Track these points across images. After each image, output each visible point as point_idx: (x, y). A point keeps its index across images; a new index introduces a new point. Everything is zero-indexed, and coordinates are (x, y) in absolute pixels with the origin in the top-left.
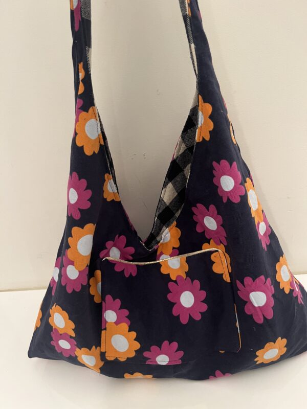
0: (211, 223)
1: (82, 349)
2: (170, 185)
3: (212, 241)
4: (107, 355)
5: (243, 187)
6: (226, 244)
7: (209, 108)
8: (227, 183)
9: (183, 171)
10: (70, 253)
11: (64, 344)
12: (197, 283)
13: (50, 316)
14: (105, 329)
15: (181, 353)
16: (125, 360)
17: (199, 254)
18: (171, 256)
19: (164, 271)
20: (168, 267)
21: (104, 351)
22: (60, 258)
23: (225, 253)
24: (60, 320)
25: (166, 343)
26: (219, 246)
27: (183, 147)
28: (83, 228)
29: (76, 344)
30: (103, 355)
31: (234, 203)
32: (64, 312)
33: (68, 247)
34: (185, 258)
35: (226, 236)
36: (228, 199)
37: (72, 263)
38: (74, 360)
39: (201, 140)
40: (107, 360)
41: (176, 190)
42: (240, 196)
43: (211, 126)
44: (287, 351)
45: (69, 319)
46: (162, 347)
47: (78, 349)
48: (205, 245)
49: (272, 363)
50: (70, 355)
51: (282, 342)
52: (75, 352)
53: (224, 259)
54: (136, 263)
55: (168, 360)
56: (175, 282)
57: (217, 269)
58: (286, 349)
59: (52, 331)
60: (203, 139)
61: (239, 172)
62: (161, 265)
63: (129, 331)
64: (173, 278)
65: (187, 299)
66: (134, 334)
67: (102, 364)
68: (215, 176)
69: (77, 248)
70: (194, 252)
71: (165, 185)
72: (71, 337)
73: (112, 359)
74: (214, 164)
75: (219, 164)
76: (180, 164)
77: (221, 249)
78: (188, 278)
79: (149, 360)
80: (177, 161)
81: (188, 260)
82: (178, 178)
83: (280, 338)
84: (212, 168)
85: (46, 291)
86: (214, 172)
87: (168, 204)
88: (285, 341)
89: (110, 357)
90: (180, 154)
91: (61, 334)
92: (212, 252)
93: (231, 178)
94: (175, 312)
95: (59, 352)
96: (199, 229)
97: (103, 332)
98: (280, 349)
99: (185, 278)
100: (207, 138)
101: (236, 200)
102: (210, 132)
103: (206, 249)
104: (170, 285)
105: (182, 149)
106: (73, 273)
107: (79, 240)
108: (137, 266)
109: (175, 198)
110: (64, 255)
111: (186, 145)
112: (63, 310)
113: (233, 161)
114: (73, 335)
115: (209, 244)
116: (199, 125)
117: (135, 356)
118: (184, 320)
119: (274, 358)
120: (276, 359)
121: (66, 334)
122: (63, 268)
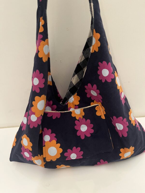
0: (94, 93)
1: (35, 157)
2: (76, 76)
3: (95, 101)
4: (46, 159)
5: (113, 75)
6: (102, 102)
7: (98, 35)
8: (105, 73)
9: (83, 69)
10: (33, 109)
11: (27, 155)
12: (89, 121)
13: (21, 139)
14: (45, 146)
15: (82, 152)
16: (56, 160)
17: (89, 107)
18: (75, 108)
19: (73, 115)
20: (75, 114)
21: (45, 157)
22: (27, 112)
23: (102, 106)
24: (26, 142)
25: (74, 148)
26: (98, 103)
27: (83, 58)
28: (40, 97)
29: (32, 155)
30: (44, 159)
31: (108, 82)
32: (28, 138)
33: (32, 106)
34: (83, 109)
35: (102, 99)
36: (106, 81)
37: (34, 114)
38: (32, 162)
39: (93, 51)
40: (47, 161)
41: (79, 78)
42: (111, 79)
43: (99, 44)
44: (134, 153)
45: (30, 141)
46: (73, 150)
47: (33, 158)
48: (92, 103)
49: (127, 158)
50: (30, 160)
51: (132, 148)
52: (32, 159)
53: (101, 108)
54: (60, 112)
55: (76, 156)
56: (78, 120)
57: (98, 114)
58: (134, 151)
59: (22, 147)
60: (95, 51)
61: (112, 68)
62: (72, 113)
63: (57, 143)
64: (77, 118)
65: (84, 128)
66: (59, 145)
67: (44, 163)
68: (99, 70)
69: (37, 106)
70: (87, 106)
71: (74, 75)
72: (30, 151)
73: (49, 161)
74: (100, 63)
75: (102, 63)
76: (81, 66)
77: (99, 104)
78: (84, 119)
79: (67, 158)
80: (80, 64)
81: (84, 110)
82: (80, 73)
83: (131, 147)
84: (98, 66)
85: (19, 127)
86: (99, 68)
87: (75, 85)
88: (133, 148)
89: (48, 160)
90: (82, 61)
91: (26, 149)
92: (95, 106)
93: (107, 70)
94: (78, 134)
95: (24, 158)
96: (88, 96)
97: (44, 148)
98: (131, 152)
99: (82, 119)
100: (97, 51)
101: (109, 81)
102: (98, 47)
103: (92, 105)
104: (76, 122)
105: (83, 59)
106: (34, 118)
107: (38, 102)
108: (61, 113)
109: (78, 82)
110: (30, 110)
111: (85, 57)
112: (28, 137)
113: (109, 62)
114: (31, 150)
115: (94, 102)
116: (93, 45)
117: (60, 157)
118: (83, 137)
119: (129, 156)
120: (129, 157)
121: (27, 149)
122: (29, 116)
